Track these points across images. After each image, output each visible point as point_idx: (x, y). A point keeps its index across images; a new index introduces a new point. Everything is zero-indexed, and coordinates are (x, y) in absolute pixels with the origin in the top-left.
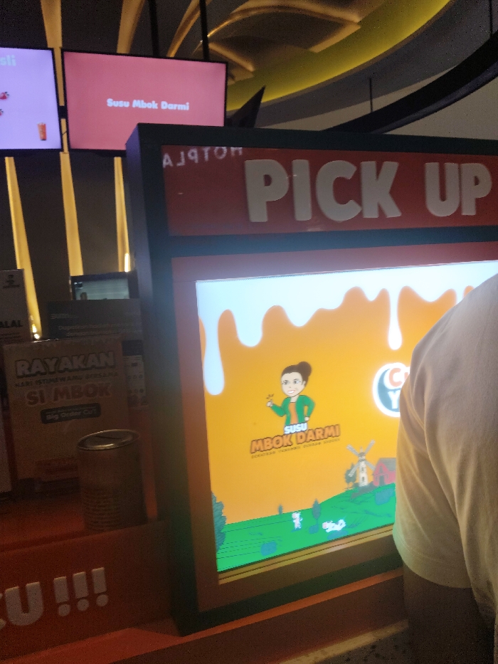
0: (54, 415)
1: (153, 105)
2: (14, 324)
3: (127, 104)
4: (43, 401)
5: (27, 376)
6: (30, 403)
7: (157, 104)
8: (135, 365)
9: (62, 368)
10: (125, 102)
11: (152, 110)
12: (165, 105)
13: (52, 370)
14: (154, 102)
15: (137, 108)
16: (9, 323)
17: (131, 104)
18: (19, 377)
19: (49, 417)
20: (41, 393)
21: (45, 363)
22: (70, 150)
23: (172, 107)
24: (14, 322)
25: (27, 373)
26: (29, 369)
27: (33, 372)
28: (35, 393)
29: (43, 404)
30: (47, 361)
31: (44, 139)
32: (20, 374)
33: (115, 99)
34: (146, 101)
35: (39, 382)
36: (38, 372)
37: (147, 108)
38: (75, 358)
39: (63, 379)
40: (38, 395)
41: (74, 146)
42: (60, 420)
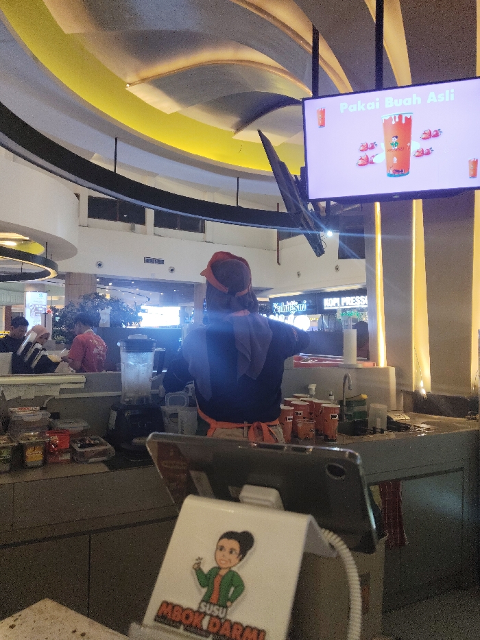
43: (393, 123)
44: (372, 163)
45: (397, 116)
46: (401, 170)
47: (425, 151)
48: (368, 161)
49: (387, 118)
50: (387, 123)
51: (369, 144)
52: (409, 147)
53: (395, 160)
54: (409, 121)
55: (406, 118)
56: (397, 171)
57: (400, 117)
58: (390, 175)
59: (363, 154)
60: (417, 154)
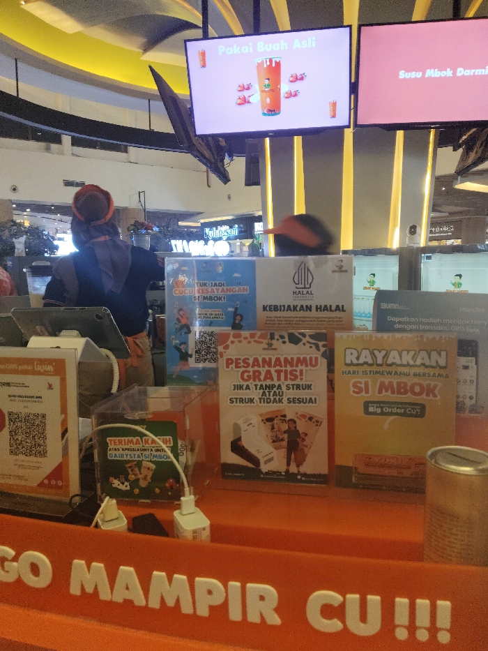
0: (377, 407)
1: (449, 73)
2: (338, 308)
3: (419, 75)
4: (367, 392)
5: (354, 365)
6: (354, 392)
7: (452, 72)
8: (466, 368)
9: (389, 362)
10: (417, 73)
11: (446, 78)
12: (461, 72)
13: (380, 361)
14: (448, 69)
15: (430, 78)
16: (333, 308)
17: (424, 74)
18: (346, 365)
19: (371, 409)
20: (366, 384)
21: (373, 353)
22: (356, 125)
23: (468, 73)
24: (338, 306)
25: (355, 361)
26: (358, 358)
27: (361, 361)
28: (361, 383)
29: (367, 395)
30: (376, 352)
31: (334, 116)
32: (348, 362)
33: (407, 71)
34: (440, 70)
35: (365, 373)
36: (366, 363)
37: (440, 77)
38: (404, 353)
39: (390, 373)
40: (363, 386)
41: (359, 122)
42: (382, 414)
43: (265, 66)
44: (249, 102)
45: (268, 60)
46: (273, 110)
47: (293, 93)
48: (245, 101)
49: (260, 61)
50: (259, 65)
51: (245, 85)
52: (280, 89)
53: (268, 100)
54: (278, 64)
55: (276, 62)
56: (270, 111)
57: (271, 60)
58: (264, 114)
59: (241, 94)
60: (286, 95)
